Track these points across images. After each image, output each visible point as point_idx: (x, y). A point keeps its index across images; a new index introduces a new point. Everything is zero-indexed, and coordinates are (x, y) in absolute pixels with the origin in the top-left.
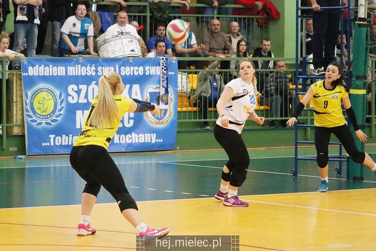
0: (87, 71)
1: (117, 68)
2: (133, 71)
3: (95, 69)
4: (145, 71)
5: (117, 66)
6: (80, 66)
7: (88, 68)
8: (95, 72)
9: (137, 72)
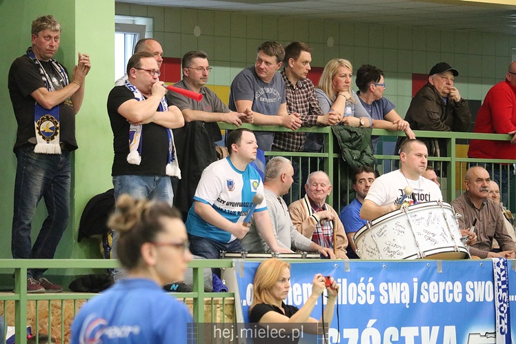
0: (358, 295)
1: (416, 285)
2: (444, 291)
3: (373, 290)
4: (464, 293)
5: (415, 280)
6: (345, 281)
7: (362, 285)
8: (373, 296)
9: (451, 295)
